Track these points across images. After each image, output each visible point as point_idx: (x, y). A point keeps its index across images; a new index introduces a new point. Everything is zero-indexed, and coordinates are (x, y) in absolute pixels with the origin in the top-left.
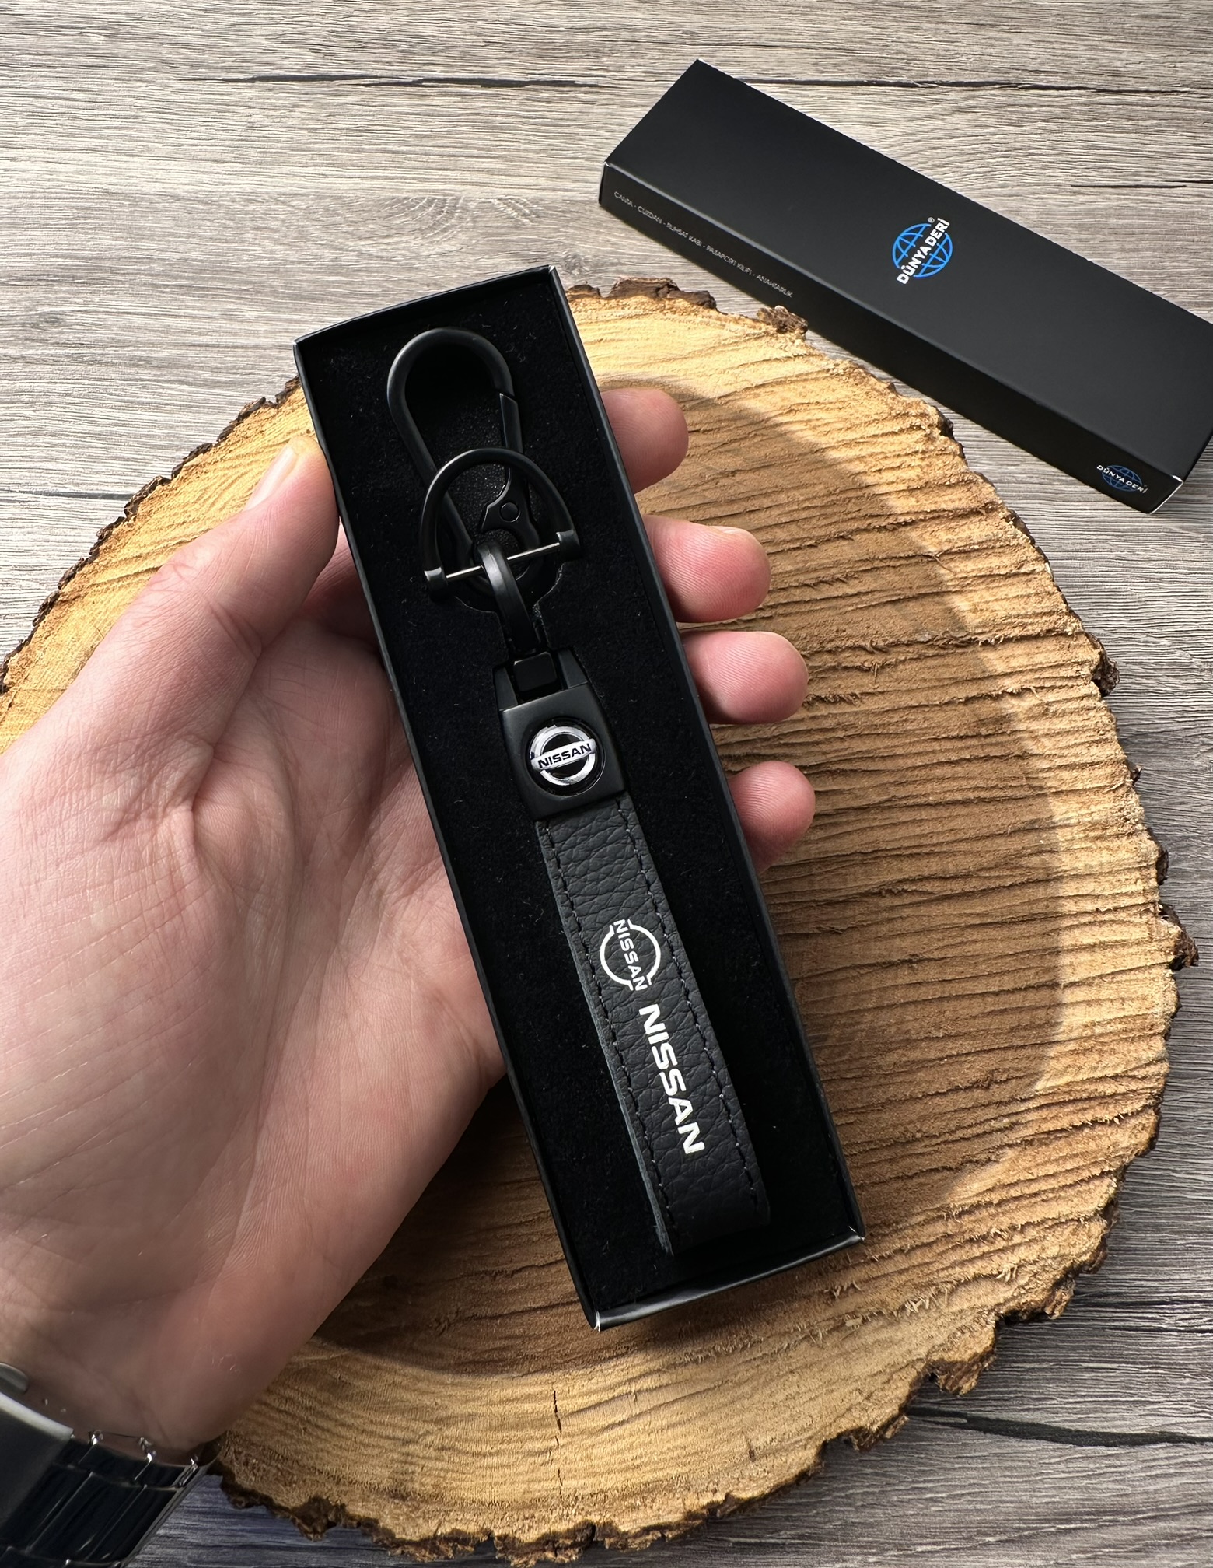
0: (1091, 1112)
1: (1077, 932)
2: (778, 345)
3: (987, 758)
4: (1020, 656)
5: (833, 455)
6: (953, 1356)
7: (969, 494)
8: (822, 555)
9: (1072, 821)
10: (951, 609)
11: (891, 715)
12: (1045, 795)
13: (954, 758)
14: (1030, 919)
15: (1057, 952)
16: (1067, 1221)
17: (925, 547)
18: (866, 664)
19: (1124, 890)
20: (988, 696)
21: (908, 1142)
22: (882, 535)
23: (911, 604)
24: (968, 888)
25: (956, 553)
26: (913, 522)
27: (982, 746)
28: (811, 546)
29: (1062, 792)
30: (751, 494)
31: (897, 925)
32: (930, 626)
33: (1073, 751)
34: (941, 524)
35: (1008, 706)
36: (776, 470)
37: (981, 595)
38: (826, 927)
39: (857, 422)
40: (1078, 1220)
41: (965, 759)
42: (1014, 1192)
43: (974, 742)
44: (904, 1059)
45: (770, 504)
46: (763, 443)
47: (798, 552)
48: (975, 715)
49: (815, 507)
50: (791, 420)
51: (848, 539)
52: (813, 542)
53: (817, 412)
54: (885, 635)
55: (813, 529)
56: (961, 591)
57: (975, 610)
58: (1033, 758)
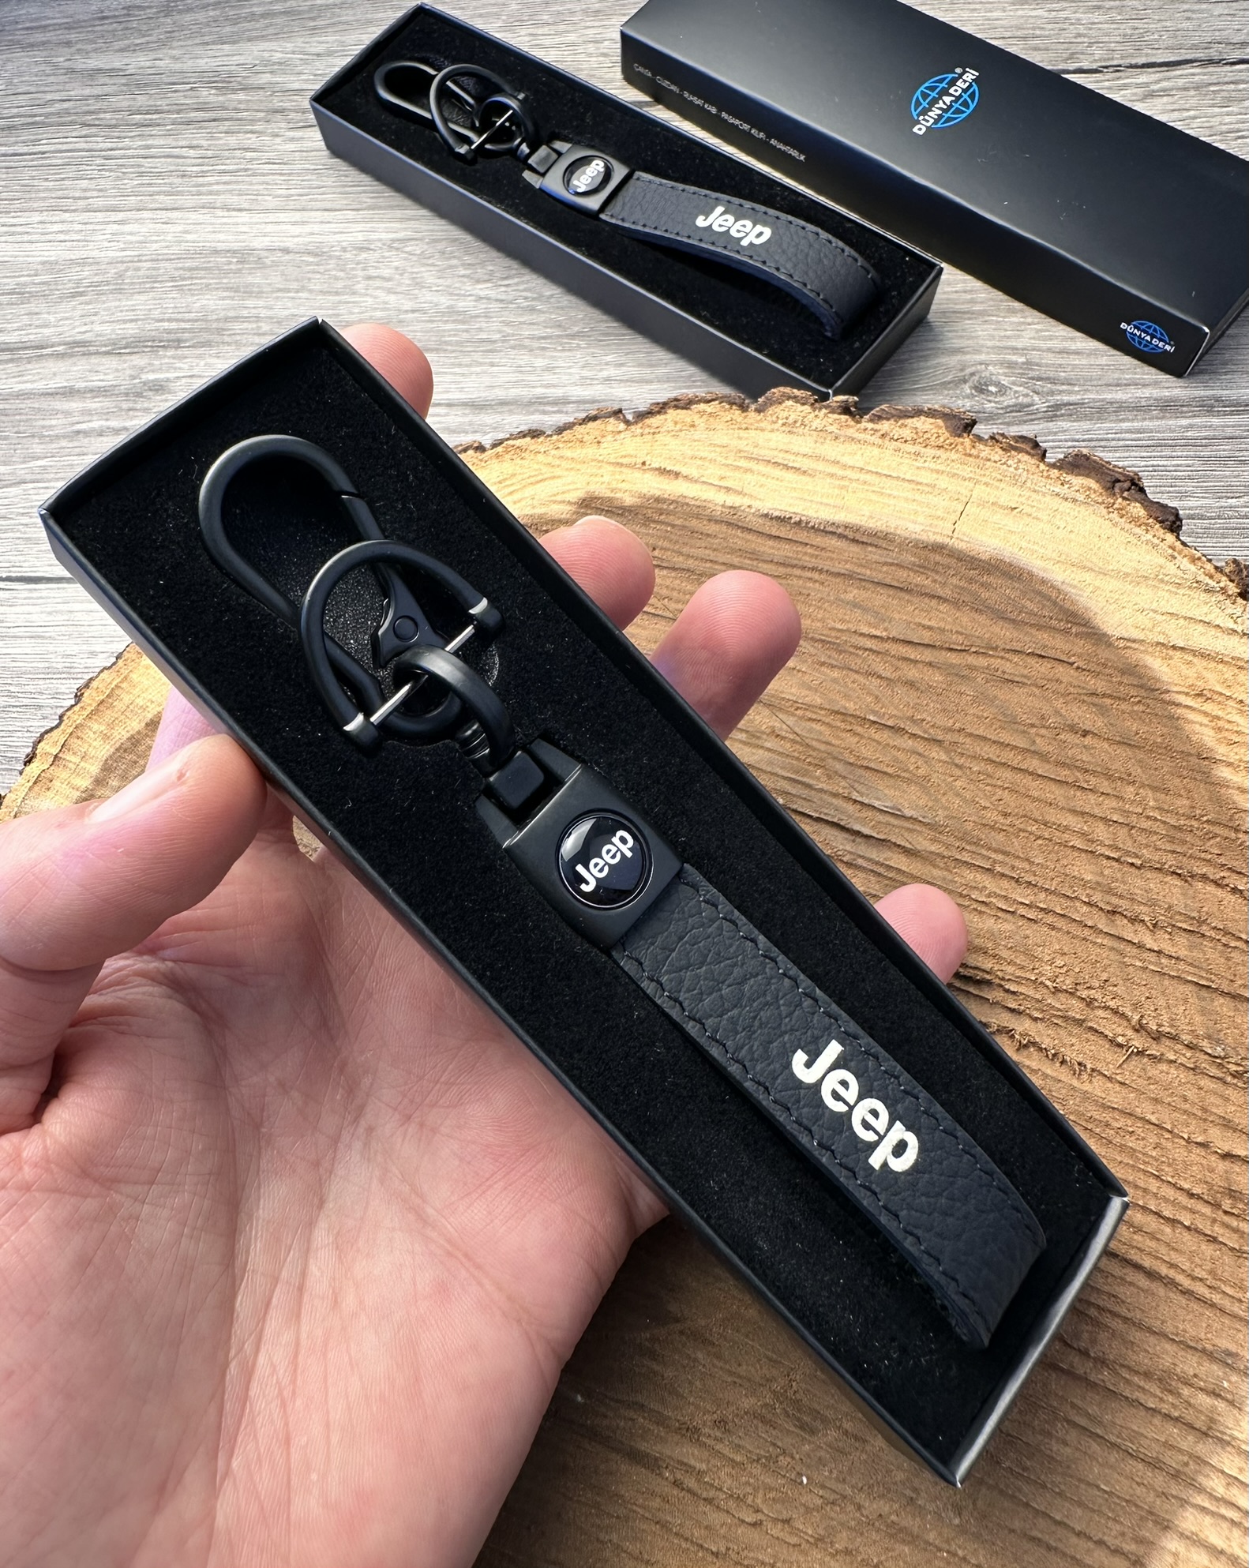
1: (1208, 1520)
3: (1213, 1240)
5: (1224, 773)
8: (1140, 882)
11: (1116, 1115)
13: (1166, 1213)
14: (1155, 1465)
15: (1166, 1526)
18: (1120, 1040)
22: (1232, 898)
23: (1222, 1000)
24: (1092, 1377)
27: (1215, 1221)
28: (1132, 865)
30: (1091, 767)
32: (1230, 1040)
36: (1141, 755)
41: (1182, 1224)
43: (1207, 1210)
44: (893, 1518)
45: (1109, 791)
46: (1144, 716)
47: (1114, 864)
48: (1227, 1179)
49: (1164, 823)
50: (1196, 706)
51: (1186, 881)
52: (1138, 862)
53: (1234, 711)
54: (1165, 1018)
55: (1147, 846)
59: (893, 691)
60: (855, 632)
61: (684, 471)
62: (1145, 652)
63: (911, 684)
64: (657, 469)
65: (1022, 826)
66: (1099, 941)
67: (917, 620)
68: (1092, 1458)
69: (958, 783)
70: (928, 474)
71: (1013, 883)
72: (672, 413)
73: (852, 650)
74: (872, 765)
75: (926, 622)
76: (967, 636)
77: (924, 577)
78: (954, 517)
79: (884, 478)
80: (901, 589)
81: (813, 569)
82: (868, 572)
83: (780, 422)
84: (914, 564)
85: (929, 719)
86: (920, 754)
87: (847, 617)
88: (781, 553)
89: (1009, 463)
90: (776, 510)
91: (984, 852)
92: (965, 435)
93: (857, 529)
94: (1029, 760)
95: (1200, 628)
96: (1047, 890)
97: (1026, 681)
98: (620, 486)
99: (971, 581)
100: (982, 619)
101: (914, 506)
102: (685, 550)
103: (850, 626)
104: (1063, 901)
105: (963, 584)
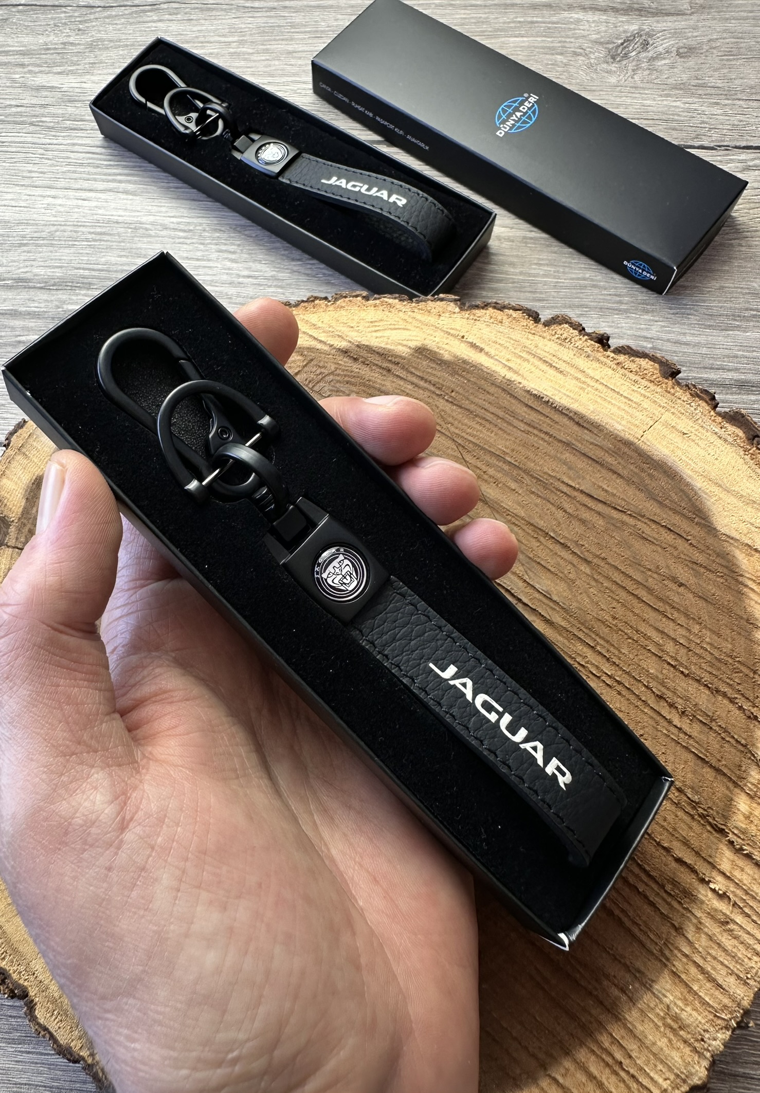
1: (593, 1058)
4: (746, 874)
8: (684, 685)
9: (665, 999)
10: (732, 800)
12: (666, 966)
14: (573, 1017)
15: (567, 1053)
17: (757, 748)
19: (652, 1074)
20: (697, 872)
22: (738, 712)
23: (709, 770)
27: (658, 894)
28: (682, 672)
29: (679, 977)
30: (677, 606)
32: (705, 794)
33: (715, 963)
35: (703, 892)
36: (711, 608)
45: (683, 624)
46: (721, 586)
47: (672, 669)
48: (674, 873)
49: (712, 654)
51: (712, 693)
52: (687, 672)
55: (696, 664)
56: (751, 797)
57: (749, 817)
58: (683, 938)
59: (570, 522)
60: (559, 479)
61: (487, 349)
62: (737, 548)
63: (583, 522)
64: (471, 343)
65: (622, 628)
66: (646, 711)
67: (600, 484)
68: (537, 1001)
69: (591, 590)
70: (638, 396)
71: (605, 660)
72: (491, 311)
73: (553, 489)
74: (542, 562)
75: (605, 487)
76: (628, 503)
77: (614, 459)
78: (646, 428)
79: (609, 391)
80: (597, 462)
81: (546, 433)
82: (580, 445)
83: (557, 336)
84: (610, 449)
85: (587, 546)
86: (574, 566)
87: (557, 469)
88: (531, 418)
89: (692, 404)
90: (536, 390)
91: (594, 636)
92: (670, 378)
93: (582, 417)
94: (640, 589)
96: (624, 670)
97: (655, 541)
98: (444, 346)
99: (643, 470)
100: (641, 495)
101: (622, 413)
102: (471, 397)
103: (558, 475)
104: (632, 680)
105: (636, 470)
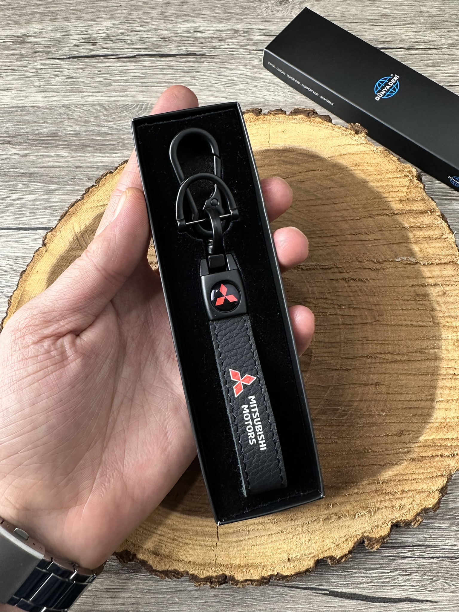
0: (441, 451)
1: (445, 381)
2: (354, 139)
3: (418, 309)
4: (437, 271)
5: (371, 184)
6: (373, 535)
7: (425, 204)
8: (361, 223)
9: (450, 338)
10: (410, 250)
11: (381, 288)
12: (440, 326)
13: (404, 308)
14: (427, 374)
15: (435, 388)
16: (425, 491)
17: (404, 224)
18: (374, 268)
20: (422, 285)
21: (365, 452)
22: (387, 218)
23: (395, 246)
24: (403, 359)
25: (416, 227)
26: (400, 214)
27: (416, 304)
29: (447, 326)
30: (336, 197)
31: (372, 370)
33: (453, 311)
34: (411, 215)
35: (429, 290)
36: (347, 188)
37: (424, 245)
38: (344, 368)
39: (383, 172)
40: (430, 492)
41: (408, 309)
42: (404, 477)
43: (413, 303)
44: (368, 421)
45: (343, 201)
46: (344, 177)
47: (353, 221)
48: (415, 292)
49: (361, 204)
50: (356, 169)
52: (358, 218)
53: (367, 166)
54: (383, 257)
55: (359, 212)
56: (416, 243)
57: (421, 251)
58: (437, 312)
62: (337, 159)
66: (357, 243)
67: (270, 174)
68: (411, 380)
71: (327, 238)
76: (286, 173)
77: (266, 161)
78: (267, 140)
84: (262, 158)
89: (277, 119)
92: (260, 115)
94: (318, 201)
95: (349, 147)
96: (338, 235)
97: (308, 180)
99: (280, 157)
100: (288, 166)
104: (343, 237)
105: (278, 159)
